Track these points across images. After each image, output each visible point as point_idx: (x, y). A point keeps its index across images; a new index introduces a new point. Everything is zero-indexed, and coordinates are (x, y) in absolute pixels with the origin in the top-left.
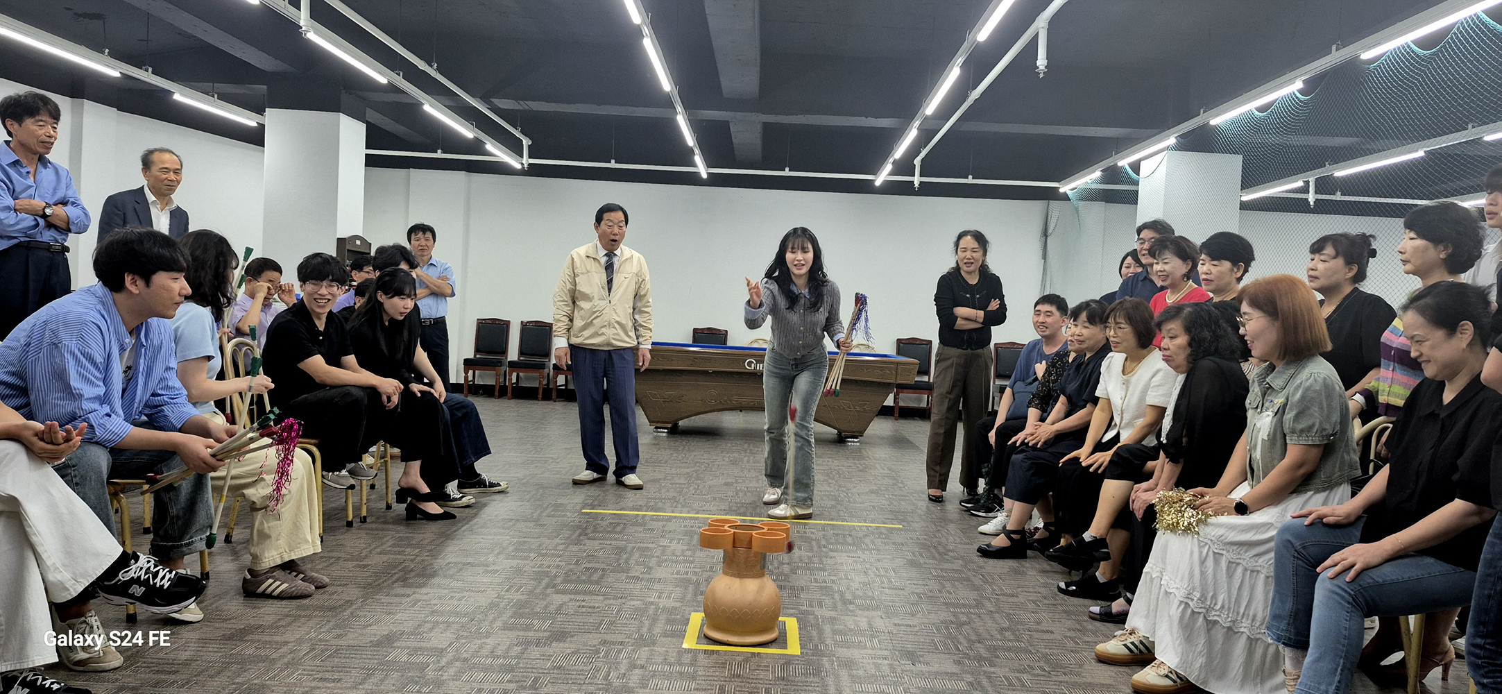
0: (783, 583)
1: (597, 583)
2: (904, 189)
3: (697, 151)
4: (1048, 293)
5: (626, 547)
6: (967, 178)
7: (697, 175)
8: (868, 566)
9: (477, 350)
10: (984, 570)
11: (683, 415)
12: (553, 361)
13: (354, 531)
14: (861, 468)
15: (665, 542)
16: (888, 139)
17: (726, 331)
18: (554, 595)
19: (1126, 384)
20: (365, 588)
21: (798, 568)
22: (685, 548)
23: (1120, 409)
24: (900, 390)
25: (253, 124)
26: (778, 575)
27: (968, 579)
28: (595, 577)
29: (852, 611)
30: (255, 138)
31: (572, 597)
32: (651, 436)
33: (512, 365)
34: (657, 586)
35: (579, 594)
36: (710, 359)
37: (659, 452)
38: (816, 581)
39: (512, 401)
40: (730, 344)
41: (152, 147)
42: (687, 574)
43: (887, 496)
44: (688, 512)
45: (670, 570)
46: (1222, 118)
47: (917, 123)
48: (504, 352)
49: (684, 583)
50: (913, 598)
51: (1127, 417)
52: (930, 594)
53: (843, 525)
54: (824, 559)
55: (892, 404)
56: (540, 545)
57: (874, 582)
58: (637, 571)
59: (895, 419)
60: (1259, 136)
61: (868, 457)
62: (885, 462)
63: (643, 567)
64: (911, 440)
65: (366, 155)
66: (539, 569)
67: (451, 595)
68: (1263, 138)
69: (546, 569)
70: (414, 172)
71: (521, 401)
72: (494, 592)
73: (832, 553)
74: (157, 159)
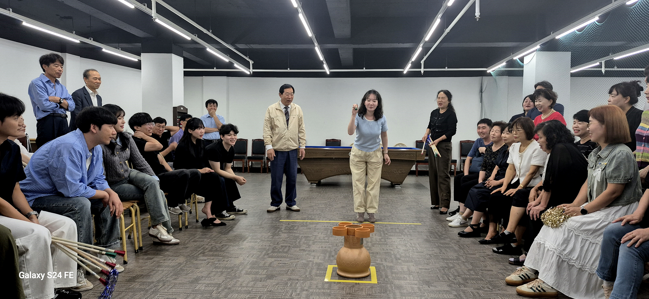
0: (370, 251)
1: (286, 252)
2: (417, 75)
3: (324, 62)
4: (484, 118)
5: (299, 236)
6: (445, 68)
7: (325, 73)
8: (406, 242)
10: (459, 243)
11: (323, 177)
12: (266, 156)
13: (183, 232)
14: (402, 198)
15: (316, 234)
16: (410, 52)
17: (340, 140)
18: (268, 259)
19: (521, 157)
20: (187, 257)
21: (375, 244)
22: (325, 236)
23: (519, 168)
24: (418, 163)
25: (137, 60)
26: (368, 247)
27: (452, 247)
28: (285, 250)
29: (400, 263)
30: (137, 66)
31: (276, 259)
32: (309, 187)
33: (249, 158)
34: (313, 254)
35: (279, 258)
36: (334, 152)
37: (313, 194)
38: (383, 249)
39: (250, 174)
40: (342, 145)
42: (326, 248)
43: (414, 211)
44: (326, 220)
45: (318, 246)
46: (561, 36)
47: (421, 45)
48: (246, 153)
49: (324, 252)
50: (428, 257)
51: (522, 171)
52: (436, 255)
53: (395, 224)
54: (387, 240)
55: (415, 170)
56: (262, 236)
57: (409, 249)
58: (304, 247)
59: (417, 176)
60: (579, 43)
61: (405, 193)
62: (413, 195)
63: (306, 245)
64: (424, 185)
65: (184, 71)
66: (261, 247)
67: (224, 259)
68: (581, 43)
69: (264, 247)
70: (205, 78)
71: (254, 173)
72: (242, 258)
73: (390, 237)
74: (90, 74)
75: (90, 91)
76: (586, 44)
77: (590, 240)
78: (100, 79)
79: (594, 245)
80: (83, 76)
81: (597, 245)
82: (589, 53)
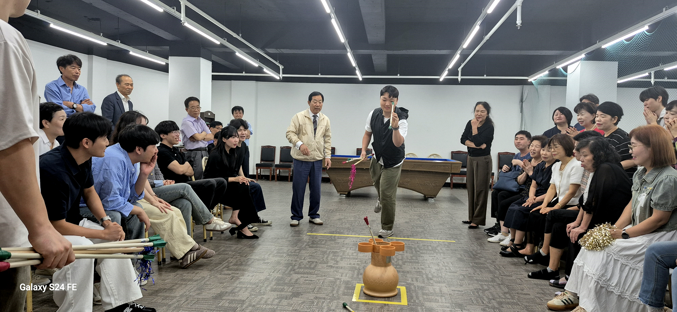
0: (399, 269)
1: (313, 268)
2: (454, 82)
3: (357, 68)
4: (524, 130)
5: (326, 251)
6: (484, 76)
7: (357, 79)
8: (439, 261)
9: (262, 160)
10: (495, 263)
11: (353, 188)
14: (435, 213)
15: (344, 250)
16: (447, 59)
18: (294, 275)
19: (561, 174)
20: (211, 271)
21: (406, 262)
22: (353, 252)
23: (558, 187)
24: (453, 176)
25: (164, 64)
26: (396, 265)
27: (488, 268)
28: (312, 266)
29: (432, 283)
30: (165, 69)
31: (302, 275)
32: (338, 198)
33: (277, 166)
34: (340, 271)
35: (305, 274)
37: (342, 206)
38: (415, 268)
39: (277, 182)
41: (121, 74)
42: (354, 265)
43: (448, 227)
44: (355, 234)
45: (346, 263)
46: (608, 45)
47: (459, 52)
48: (273, 160)
49: (353, 269)
50: (461, 277)
52: (469, 275)
53: (427, 241)
54: (418, 257)
55: (449, 182)
56: (288, 250)
57: (442, 269)
58: (331, 263)
59: (451, 189)
60: (626, 53)
61: (439, 207)
62: (447, 210)
63: (334, 261)
64: (459, 199)
65: (212, 75)
66: (288, 262)
67: (249, 274)
68: (629, 54)
69: (290, 262)
70: (233, 82)
71: (281, 182)
72: (267, 273)
73: (422, 255)
74: (123, 79)
75: (122, 97)
76: (634, 54)
77: (630, 265)
78: (132, 85)
79: (635, 271)
80: (115, 81)
81: (637, 271)
82: (638, 64)
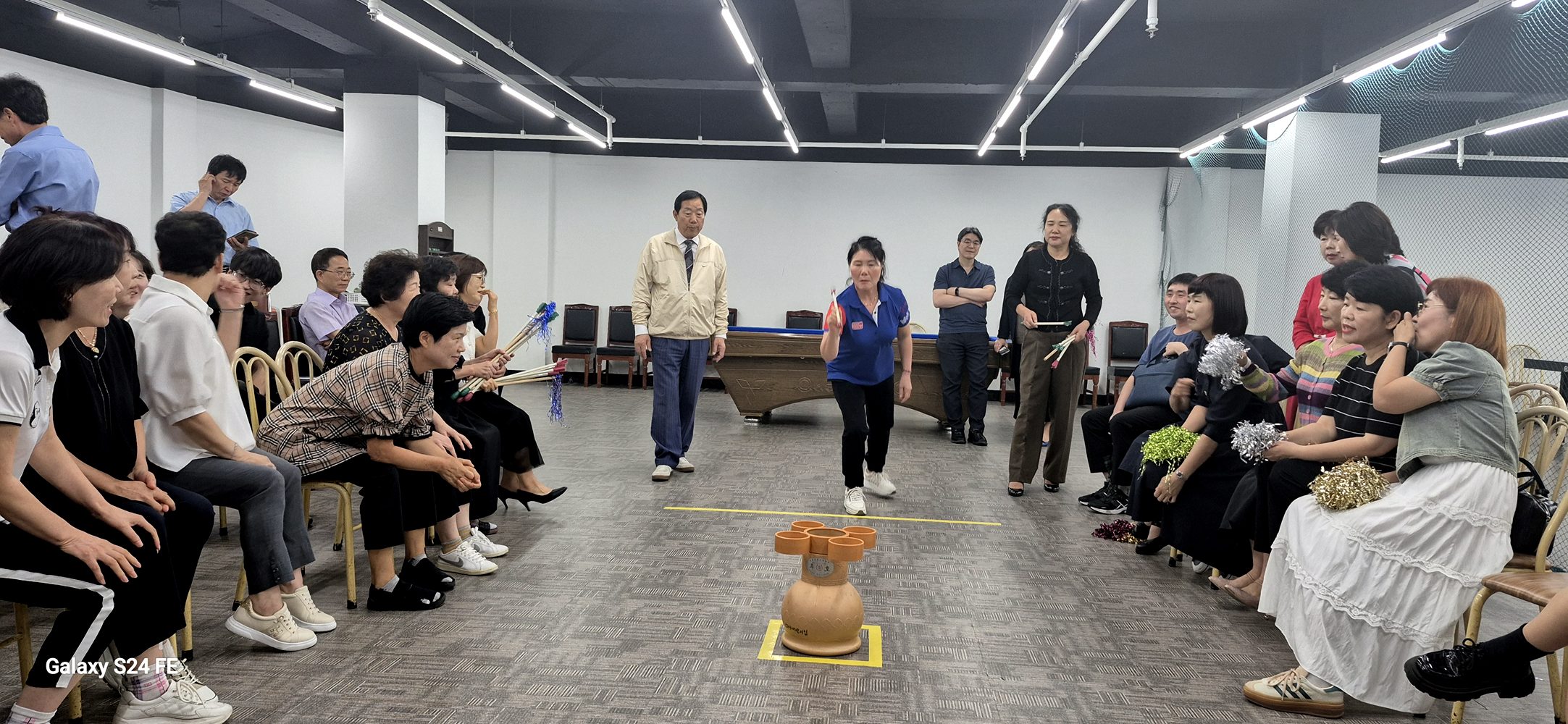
0: (868, 587)
1: (674, 587)
2: (1010, 159)
3: (786, 125)
5: (706, 548)
6: (1078, 145)
7: (788, 149)
8: (961, 569)
9: (566, 337)
10: (1086, 573)
11: (776, 404)
15: (748, 543)
16: (992, 105)
18: (628, 601)
21: (886, 570)
25: (333, 110)
26: (860, 580)
27: (1069, 583)
28: (672, 582)
29: (940, 618)
30: (335, 122)
31: (647, 602)
32: (741, 426)
33: (601, 351)
34: (736, 591)
35: (655, 599)
36: (802, 345)
37: (749, 443)
38: (905, 585)
39: (601, 389)
42: (768, 577)
44: (775, 509)
45: (750, 573)
46: (1356, 76)
47: (1020, 89)
49: (764, 587)
50: (1008, 604)
52: (1027, 600)
53: (938, 523)
54: (915, 561)
56: (619, 545)
57: (967, 586)
58: (716, 574)
60: (1398, 93)
63: (723, 569)
65: (447, 137)
66: (616, 572)
67: (524, 600)
68: (1402, 96)
69: (623, 572)
70: (498, 154)
71: (612, 389)
72: (567, 597)
73: (923, 555)
76: (1417, 97)
82: (1424, 118)
